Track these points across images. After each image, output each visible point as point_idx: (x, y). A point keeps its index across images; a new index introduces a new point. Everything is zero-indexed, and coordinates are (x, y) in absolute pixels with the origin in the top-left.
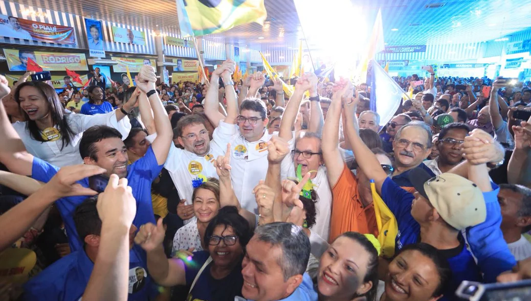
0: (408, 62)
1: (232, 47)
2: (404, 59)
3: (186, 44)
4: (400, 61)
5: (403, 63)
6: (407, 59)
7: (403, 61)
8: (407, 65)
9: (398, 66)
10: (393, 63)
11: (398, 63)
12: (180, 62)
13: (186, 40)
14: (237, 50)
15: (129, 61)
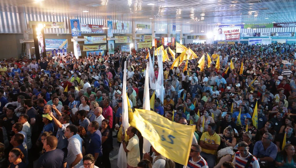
0: (294, 34)
1: (172, 25)
2: (290, 31)
3: (146, 27)
4: (288, 33)
5: (290, 34)
6: (293, 31)
7: (290, 33)
8: (293, 35)
9: (286, 36)
10: (282, 34)
11: (286, 34)
12: (143, 37)
13: (146, 25)
14: (174, 27)
15: (121, 38)
